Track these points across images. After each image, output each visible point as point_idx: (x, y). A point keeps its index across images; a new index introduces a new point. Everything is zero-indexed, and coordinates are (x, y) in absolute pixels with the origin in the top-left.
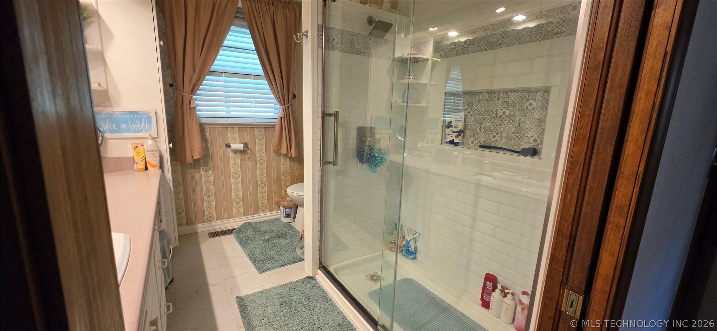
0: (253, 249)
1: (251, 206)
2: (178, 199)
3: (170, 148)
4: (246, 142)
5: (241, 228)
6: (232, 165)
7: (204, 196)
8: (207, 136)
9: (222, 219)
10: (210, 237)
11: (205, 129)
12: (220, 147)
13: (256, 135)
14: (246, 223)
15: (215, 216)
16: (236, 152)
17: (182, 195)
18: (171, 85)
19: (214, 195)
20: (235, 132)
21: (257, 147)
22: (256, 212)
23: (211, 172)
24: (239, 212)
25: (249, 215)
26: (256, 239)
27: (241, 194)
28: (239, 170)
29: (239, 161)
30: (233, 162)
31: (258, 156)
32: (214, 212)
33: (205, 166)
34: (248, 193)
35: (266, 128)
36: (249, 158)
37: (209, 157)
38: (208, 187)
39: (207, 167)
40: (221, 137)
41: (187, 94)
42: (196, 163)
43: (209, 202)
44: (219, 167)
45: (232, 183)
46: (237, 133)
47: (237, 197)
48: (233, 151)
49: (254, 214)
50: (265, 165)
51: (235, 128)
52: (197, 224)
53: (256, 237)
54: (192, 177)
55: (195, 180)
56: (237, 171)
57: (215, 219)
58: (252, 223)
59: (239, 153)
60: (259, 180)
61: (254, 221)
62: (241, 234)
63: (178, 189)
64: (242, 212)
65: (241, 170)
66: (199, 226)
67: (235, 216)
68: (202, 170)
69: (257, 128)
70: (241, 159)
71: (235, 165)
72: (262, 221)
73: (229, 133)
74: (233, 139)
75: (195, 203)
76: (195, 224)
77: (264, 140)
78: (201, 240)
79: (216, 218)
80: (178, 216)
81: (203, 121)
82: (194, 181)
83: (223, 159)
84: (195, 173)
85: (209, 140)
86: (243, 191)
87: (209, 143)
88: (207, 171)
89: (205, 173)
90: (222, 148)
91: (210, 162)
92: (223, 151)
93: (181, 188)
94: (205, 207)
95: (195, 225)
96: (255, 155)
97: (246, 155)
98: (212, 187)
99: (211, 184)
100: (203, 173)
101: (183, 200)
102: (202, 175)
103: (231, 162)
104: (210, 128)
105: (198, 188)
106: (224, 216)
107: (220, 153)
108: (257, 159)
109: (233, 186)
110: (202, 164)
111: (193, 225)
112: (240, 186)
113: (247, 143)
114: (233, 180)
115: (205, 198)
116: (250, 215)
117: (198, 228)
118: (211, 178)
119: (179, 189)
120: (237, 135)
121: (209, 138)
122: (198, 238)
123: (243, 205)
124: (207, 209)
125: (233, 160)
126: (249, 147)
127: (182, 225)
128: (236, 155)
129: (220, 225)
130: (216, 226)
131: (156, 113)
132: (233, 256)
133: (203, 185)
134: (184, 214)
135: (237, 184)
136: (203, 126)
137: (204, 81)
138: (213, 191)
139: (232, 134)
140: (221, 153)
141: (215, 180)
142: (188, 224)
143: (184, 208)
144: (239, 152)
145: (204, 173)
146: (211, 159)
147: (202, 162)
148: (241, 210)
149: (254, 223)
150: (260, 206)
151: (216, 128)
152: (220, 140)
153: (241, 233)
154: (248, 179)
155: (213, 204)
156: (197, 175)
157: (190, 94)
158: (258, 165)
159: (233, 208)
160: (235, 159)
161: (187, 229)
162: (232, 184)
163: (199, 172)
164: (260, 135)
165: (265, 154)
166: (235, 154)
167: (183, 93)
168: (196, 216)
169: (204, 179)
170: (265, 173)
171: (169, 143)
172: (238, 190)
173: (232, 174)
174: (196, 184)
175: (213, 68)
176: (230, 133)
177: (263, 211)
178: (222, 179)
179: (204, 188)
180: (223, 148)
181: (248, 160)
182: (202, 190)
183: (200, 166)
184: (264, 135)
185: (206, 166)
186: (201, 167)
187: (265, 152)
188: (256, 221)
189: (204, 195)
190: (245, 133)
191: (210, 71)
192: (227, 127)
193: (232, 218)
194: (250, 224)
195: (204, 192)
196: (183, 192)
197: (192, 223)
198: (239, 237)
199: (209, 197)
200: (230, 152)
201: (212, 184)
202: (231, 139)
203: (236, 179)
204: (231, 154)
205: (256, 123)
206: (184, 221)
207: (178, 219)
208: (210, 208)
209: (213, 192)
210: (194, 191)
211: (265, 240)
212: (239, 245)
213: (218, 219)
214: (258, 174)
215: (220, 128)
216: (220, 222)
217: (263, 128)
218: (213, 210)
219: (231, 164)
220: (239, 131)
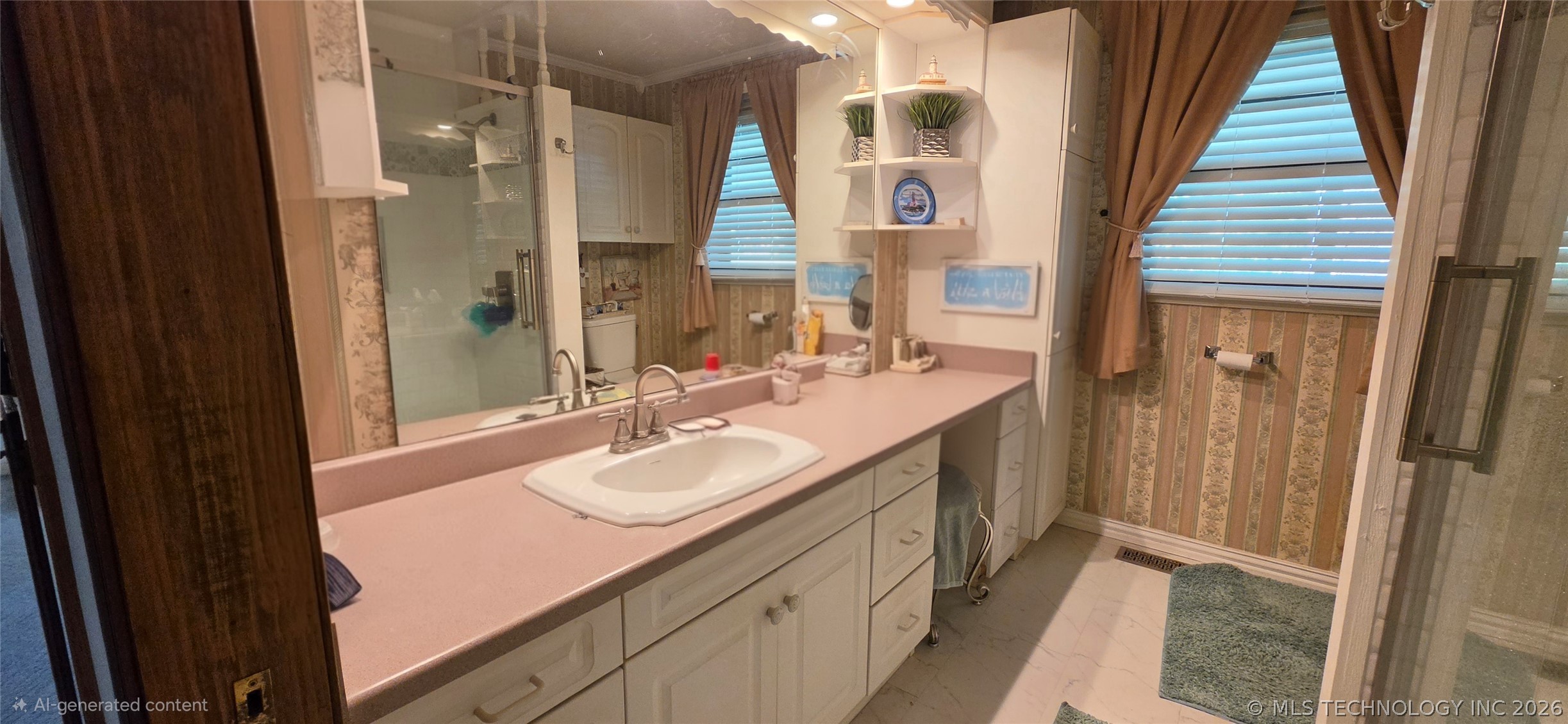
0: (1194, 633)
1: (1254, 526)
2: (1076, 450)
3: (1054, 339)
4: (1269, 351)
5: (1199, 570)
6: (1217, 405)
7: (1132, 460)
8: (1162, 325)
9: (1164, 529)
10: (1117, 557)
11: (1162, 307)
12: (1192, 353)
13: (1309, 333)
14: (1221, 566)
15: (1148, 515)
16: (1232, 372)
17: (1085, 445)
18: (1103, 212)
19: (1154, 464)
20: (1239, 322)
21: (1306, 370)
22: (1268, 547)
23: (1157, 410)
24: (1213, 529)
25: (1241, 549)
26: (1224, 616)
27: (1227, 485)
28: (1235, 420)
29: (1237, 398)
30: (1220, 398)
31: (1302, 394)
32: (1148, 505)
33: (1146, 394)
34: (1252, 490)
35: (1351, 319)
36: (1270, 395)
37: (1158, 375)
38: (1145, 443)
39: (1150, 397)
40: (1198, 330)
41: (1127, 230)
42: (1125, 382)
43: (1141, 478)
44: (1180, 402)
45: (1208, 449)
46: (1245, 323)
47: (1216, 489)
48: (1226, 369)
49: (1258, 553)
50: (1323, 425)
51: (1242, 311)
52: (1105, 517)
53: (1225, 610)
54: (1113, 413)
55: (1119, 420)
56: (1226, 423)
57: (1147, 523)
58: (1242, 572)
59: (1242, 378)
60: (1293, 463)
61: (1252, 570)
62: (1191, 583)
63: (1080, 431)
64: (1222, 532)
65: (1241, 423)
66: (1108, 524)
67: (1201, 536)
68: (1136, 400)
69: (1315, 314)
70: (1246, 396)
71: (1224, 405)
72: (1278, 580)
73: (1221, 323)
74: (1232, 339)
75: (1108, 471)
76: (1100, 515)
77: (1333, 354)
78: (1096, 553)
79: (1149, 521)
80: (1071, 486)
81: (1156, 289)
82: (1116, 420)
83: (1193, 384)
84: (1120, 404)
85: (1166, 334)
86: (1235, 479)
87: (1165, 341)
88: (1148, 406)
89: (1143, 408)
90: (1195, 359)
91: (1160, 386)
92: (1198, 366)
93: (1086, 430)
94: (1129, 486)
95: (1100, 518)
96: (1295, 392)
97: (1261, 385)
98: (1154, 446)
99: (1153, 440)
100: (1138, 408)
101: (1086, 456)
102: (1136, 412)
103: (1216, 395)
104: (1173, 306)
105: (1121, 440)
106: (1170, 525)
107: (1188, 371)
108: (1299, 404)
109: (1209, 460)
110: (1140, 388)
111: (1095, 516)
112: (1229, 463)
113: (1271, 354)
114: (1210, 443)
115: (1133, 466)
116: (1246, 550)
117: (1105, 526)
118: (1155, 425)
119: (1082, 430)
120: (1244, 330)
121: (1166, 331)
122: (1095, 546)
123: (1230, 517)
124: (1132, 493)
125: (1222, 393)
126: (1278, 365)
127: (1075, 507)
128: (1233, 381)
129: (1154, 541)
130: (1146, 540)
131: (1040, 270)
132: (1132, 621)
133: (1134, 435)
134: (1082, 485)
135: (1220, 456)
136: (1157, 301)
137: (1171, 197)
138: (1154, 455)
139: (1229, 326)
140: (1191, 369)
141: (1163, 432)
142: (1086, 509)
143: (1084, 472)
144: (1241, 374)
145: (1140, 409)
146: (1162, 379)
147: (1140, 382)
148: (1222, 526)
149: (1250, 576)
150: (1282, 539)
151: (1190, 307)
152: (1195, 337)
153: (1194, 580)
154: (1258, 453)
155: (1149, 486)
156: (1124, 410)
157: (1133, 229)
158: (1299, 422)
159: (1200, 515)
160: (1227, 391)
161: (1079, 519)
162: (1207, 453)
163: (1130, 404)
164: (1323, 336)
165: (1330, 394)
166: (1229, 379)
167: (1120, 227)
168: (1106, 500)
169: (1137, 422)
170: (1322, 450)
171: (1054, 332)
172: (1221, 472)
173: (1211, 427)
174: (1118, 429)
175: (1204, 161)
176: (1224, 321)
177: (1292, 556)
178: (1182, 434)
179: (1135, 443)
180: (1198, 359)
181: (1268, 402)
182: (1128, 446)
183: (1134, 392)
184: (1338, 336)
185: (1148, 393)
186: (1137, 395)
187: (1331, 388)
188: (1259, 575)
189: (1133, 458)
190: (1272, 326)
191: (1192, 171)
192: (1221, 308)
193: (1192, 538)
194: (1235, 573)
195: (1133, 452)
196: (1088, 439)
197: (1095, 511)
198: (1181, 586)
199: (1142, 466)
200: (1216, 372)
201: (1156, 438)
202: (1224, 338)
203: (1221, 443)
204: (1218, 378)
205: (1308, 300)
206: (1080, 500)
207: (1069, 491)
208: (1140, 492)
209: (1155, 459)
210: (1111, 442)
211: (1245, 631)
212: (1167, 604)
213: (1154, 525)
214: (1294, 446)
215: (1201, 308)
216: (1158, 534)
217: (1337, 316)
218: (1147, 499)
219: (1213, 401)
220: (1254, 319)
